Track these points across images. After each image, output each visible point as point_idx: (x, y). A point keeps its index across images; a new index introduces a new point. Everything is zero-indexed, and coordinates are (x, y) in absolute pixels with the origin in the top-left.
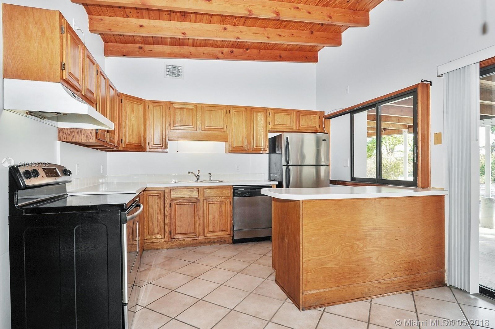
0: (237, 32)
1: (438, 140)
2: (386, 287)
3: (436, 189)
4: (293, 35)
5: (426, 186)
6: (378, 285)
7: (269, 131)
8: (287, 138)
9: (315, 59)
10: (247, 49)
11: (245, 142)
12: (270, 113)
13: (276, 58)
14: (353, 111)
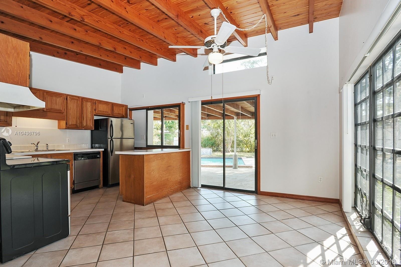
0: (81, 47)
1: (187, 128)
2: (173, 191)
3: (187, 149)
4: (115, 57)
5: (183, 148)
6: (171, 190)
7: (95, 115)
8: (112, 121)
9: (121, 71)
10: (77, 55)
11: (78, 122)
12: (95, 103)
13: (97, 65)
14: (148, 109)
